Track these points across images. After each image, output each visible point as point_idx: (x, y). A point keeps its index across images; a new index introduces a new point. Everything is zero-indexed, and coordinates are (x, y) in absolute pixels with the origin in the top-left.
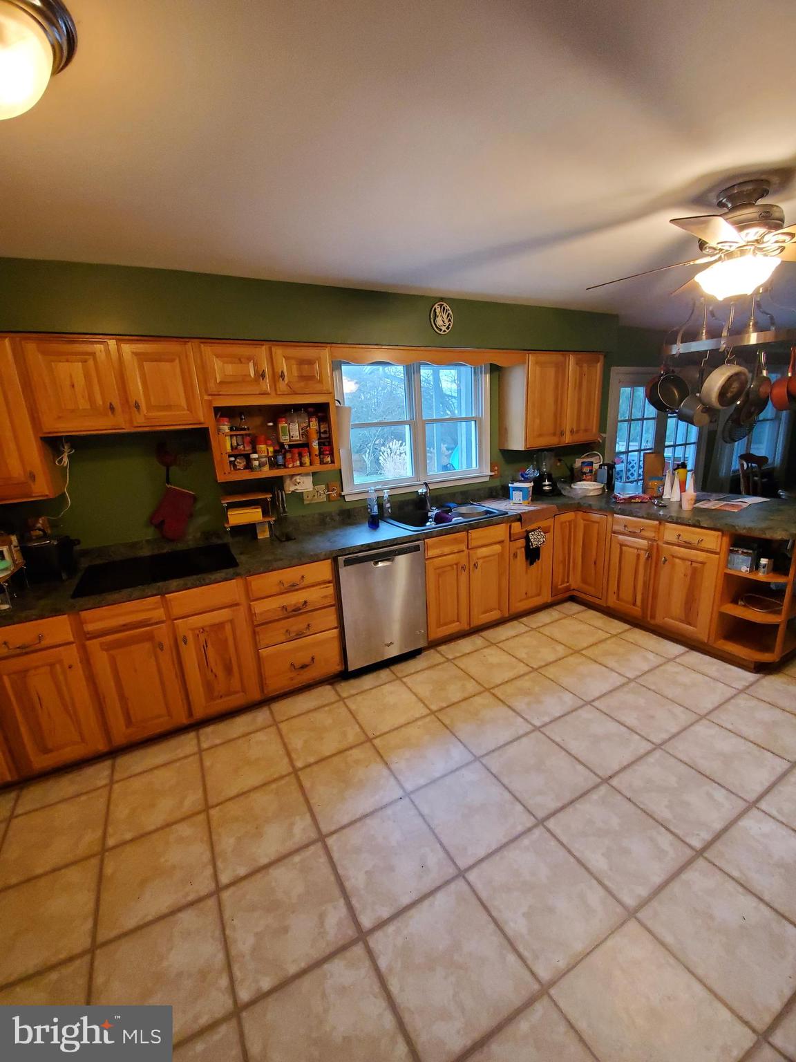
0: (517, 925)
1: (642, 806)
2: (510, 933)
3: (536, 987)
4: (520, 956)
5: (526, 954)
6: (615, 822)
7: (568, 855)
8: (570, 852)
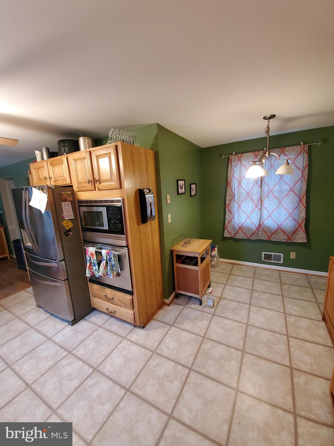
0: (108, 407)
1: (46, 371)
2: (112, 409)
3: (128, 393)
4: (119, 402)
5: (118, 401)
6: (54, 380)
7: (73, 395)
8: (71, 395)
